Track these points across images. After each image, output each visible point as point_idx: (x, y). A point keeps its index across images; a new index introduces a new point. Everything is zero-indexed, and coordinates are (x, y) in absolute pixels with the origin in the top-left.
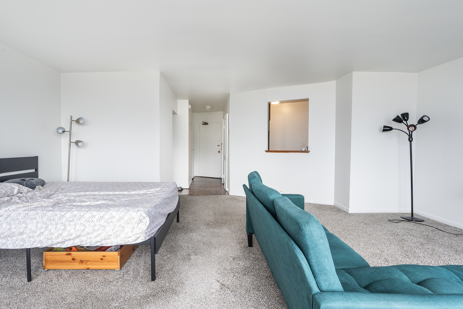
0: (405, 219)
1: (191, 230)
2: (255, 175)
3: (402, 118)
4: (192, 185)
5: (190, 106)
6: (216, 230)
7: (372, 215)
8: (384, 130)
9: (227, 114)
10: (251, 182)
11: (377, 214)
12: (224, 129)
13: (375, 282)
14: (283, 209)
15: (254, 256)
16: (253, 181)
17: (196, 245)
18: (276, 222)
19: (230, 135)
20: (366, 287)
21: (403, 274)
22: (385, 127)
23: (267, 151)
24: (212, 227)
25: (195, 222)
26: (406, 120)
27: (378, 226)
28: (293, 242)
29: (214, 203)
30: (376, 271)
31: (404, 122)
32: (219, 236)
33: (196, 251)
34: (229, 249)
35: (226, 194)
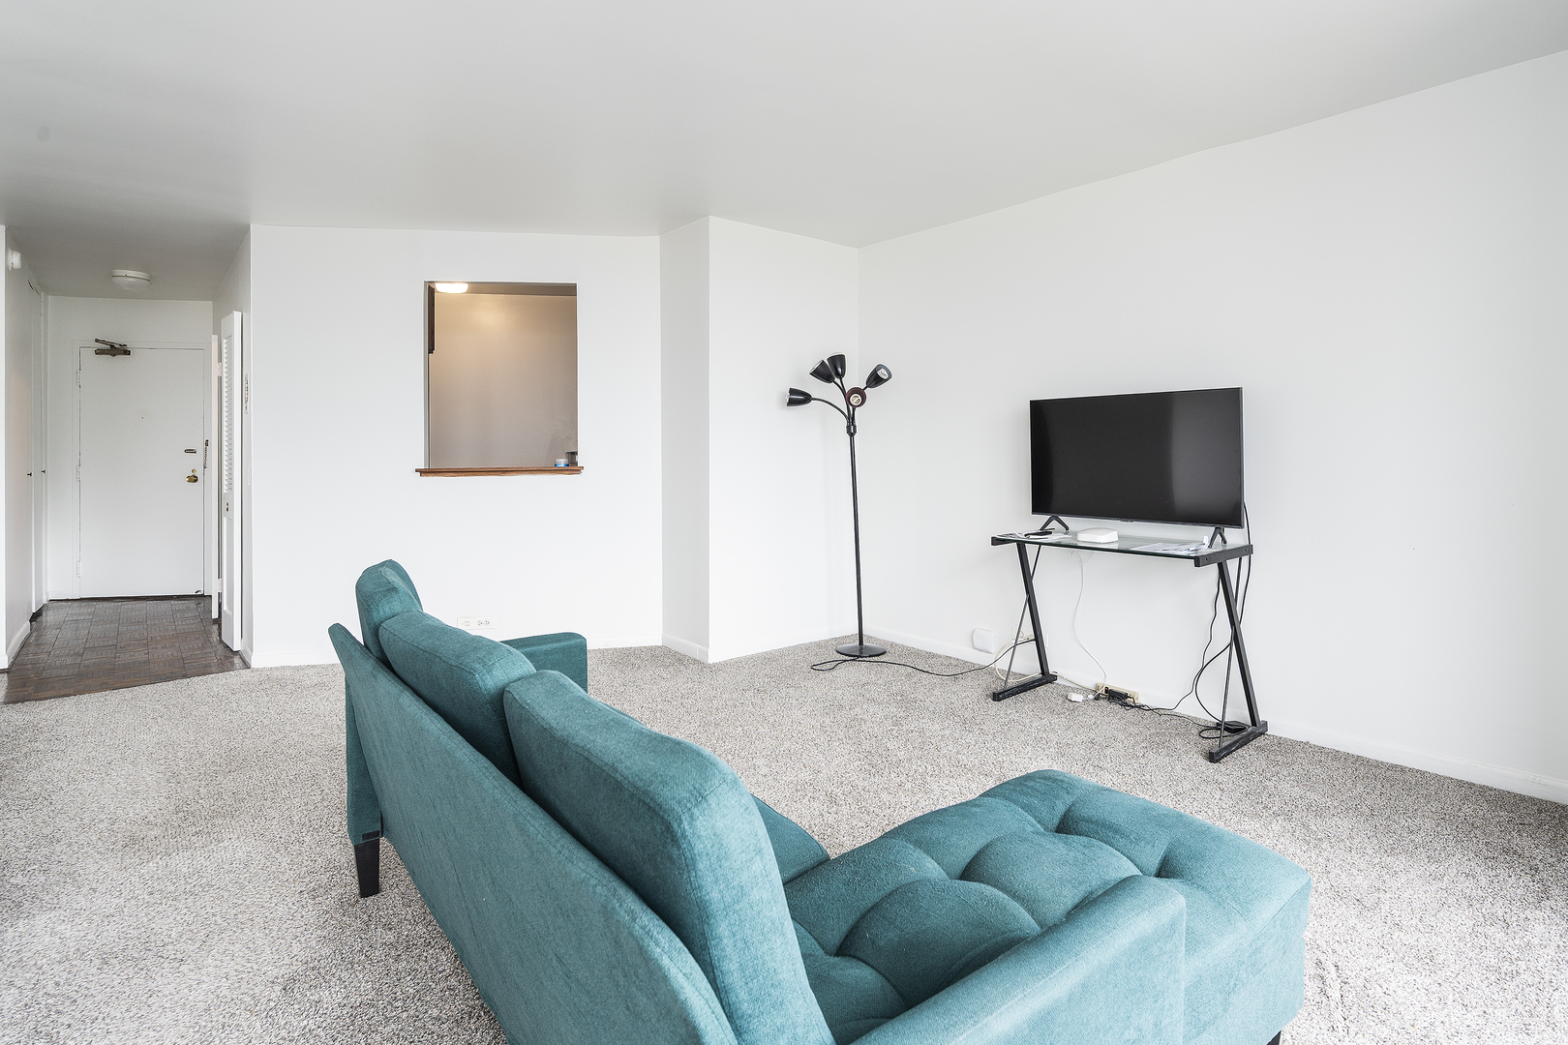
0: (846, 655)
1: (19, 905)
2: (393, 577)
3: (831, 370)
4: (32, 649)
5: (16, 259)
6: (181, 862)
7: (768, 659)
8: (792, 402)
9: (237, 315)
10: (375, 615)
11: (782, 653)
12: (220, 379)
13: (863, 916)
14: (564, 743)
15: (390, 937)
16: (384, 609)
17: (50, 988)
18: (525, 804)
19: (252, 404)
20: (841, 946)
21: (925, 855)
22: (792, 391)
23: (423, 472)
24: (160, 849)
25: (45, 851)
26: (841, 376)
27: (791, 690)
28: (631, 902)
29: (170, 719)
30: (856, 873)
31: (837, 380)
32: (197, 889)
33: (48, 1021)
34: (260, 942)
35: (231, 667)
